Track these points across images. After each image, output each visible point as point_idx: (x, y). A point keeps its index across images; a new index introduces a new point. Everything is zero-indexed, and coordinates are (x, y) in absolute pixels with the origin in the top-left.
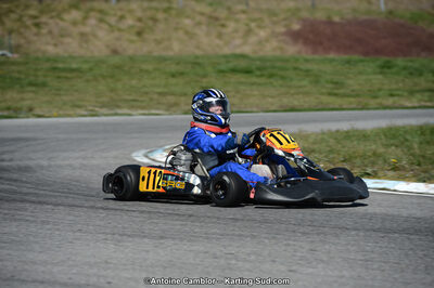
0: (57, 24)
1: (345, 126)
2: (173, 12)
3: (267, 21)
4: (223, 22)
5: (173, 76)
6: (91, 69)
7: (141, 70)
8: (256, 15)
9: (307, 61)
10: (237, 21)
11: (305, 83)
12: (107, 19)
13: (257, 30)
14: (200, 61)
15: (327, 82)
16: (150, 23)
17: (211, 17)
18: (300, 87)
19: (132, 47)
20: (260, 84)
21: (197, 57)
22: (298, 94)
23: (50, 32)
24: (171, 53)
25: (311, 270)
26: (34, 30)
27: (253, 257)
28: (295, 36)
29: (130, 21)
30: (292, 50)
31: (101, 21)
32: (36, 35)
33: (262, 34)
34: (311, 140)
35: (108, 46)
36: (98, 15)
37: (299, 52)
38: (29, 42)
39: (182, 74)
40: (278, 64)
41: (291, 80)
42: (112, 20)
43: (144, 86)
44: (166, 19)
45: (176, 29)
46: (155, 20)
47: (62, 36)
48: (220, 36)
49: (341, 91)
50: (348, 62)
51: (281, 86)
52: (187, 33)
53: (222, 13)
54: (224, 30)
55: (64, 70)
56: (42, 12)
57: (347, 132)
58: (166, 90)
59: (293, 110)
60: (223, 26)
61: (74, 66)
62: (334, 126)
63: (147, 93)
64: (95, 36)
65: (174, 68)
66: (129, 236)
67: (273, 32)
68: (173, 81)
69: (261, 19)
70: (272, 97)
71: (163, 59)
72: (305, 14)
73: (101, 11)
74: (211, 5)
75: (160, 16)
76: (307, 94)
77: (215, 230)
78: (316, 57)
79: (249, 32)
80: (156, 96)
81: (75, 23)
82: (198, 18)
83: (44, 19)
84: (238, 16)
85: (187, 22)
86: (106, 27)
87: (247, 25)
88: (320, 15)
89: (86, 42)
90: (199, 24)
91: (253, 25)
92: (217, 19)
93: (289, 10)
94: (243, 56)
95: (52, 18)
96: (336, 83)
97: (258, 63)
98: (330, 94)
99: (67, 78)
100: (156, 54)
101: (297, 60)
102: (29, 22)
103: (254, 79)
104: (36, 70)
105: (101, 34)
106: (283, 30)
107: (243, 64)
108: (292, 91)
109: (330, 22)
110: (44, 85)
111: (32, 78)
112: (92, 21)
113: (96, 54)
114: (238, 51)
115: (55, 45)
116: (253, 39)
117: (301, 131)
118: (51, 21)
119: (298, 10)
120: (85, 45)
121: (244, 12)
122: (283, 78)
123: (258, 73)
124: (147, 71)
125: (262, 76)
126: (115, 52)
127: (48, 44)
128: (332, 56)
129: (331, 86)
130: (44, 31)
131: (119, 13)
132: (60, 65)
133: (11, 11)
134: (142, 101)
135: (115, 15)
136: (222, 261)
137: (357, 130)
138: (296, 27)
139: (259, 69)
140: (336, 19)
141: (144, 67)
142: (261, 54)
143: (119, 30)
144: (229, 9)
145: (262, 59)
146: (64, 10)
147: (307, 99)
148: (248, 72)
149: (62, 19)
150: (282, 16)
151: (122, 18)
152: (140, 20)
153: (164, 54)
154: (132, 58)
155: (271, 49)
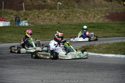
0: (43, 16)
1: (120, 41)
2: (74, 12)
3: (100, 13)
4: (87, 14)
5: (74, 29)
6: (52, 28)
7: (65, 28)
8: (97, 12)
9: (110, 24)
10: (92, 14)
11: (109, 30)
12: (57, 14)
13: (97, 16)
14: (81, 25)
15: (116, 29)
16: (68, 15)
17: (84, 13)
18: (108, 31)
19: (63, 22)
20: (97, 30)
21: (80, 24)
22: (108, 33)
23: (42, 19)
24: (74, 23)
25: (107, 80)
26: (37, 18)
27: (92, 77)
28: (107, 17)
29: (63, 15)
30: (107, 21)
31: (55, 15)
32: (38, 19)
33: (98, 17)
34: (110, 45)
35: (57, 22)
36: (54, 14)
37: (109, 21)
38: (36, 21)
39: (76, 28)
40: (102, 25)
41: (106, 29)
42: (58, 15)
43: (66, 32)
44: (72, 14)
45: (75, 16)
46: (69, 14)
47: (45, 20)
48: (87, 18)
49: (120, 32)
50: (122, 24)
51: (103, 31)
52: (78, 17)
53: (88, 12)
54: (88, 16)
55: (45, 28)
56: (39, 13)
57: (120, 43)
58: (72, 33)
59: (106, 37)
60: (88, 15)
61: (47, 27)
62: (117, 41)
63: (66, 34)
64: (53, 19)
65: (74, 27)
66: (60, 72)
67: (101, 16)
68: (74, 30)
69: (98, 13)
70: (101, 34)
71: (71, 25)
72: (110, 11)
73: (55, 12)
74: (84, 9)
75: (71, 13)
76: (110, 33)
77: (83, 70)
78: (113, 22)
79: (95, 16)
80: (69, 35)
81: (48, 16)
82: (81, 13)
83: (40, 15)
84: (92, 12)
85: (78, 14)
86: (56, 16)
87: (94, 15)
88: (114, 11)
89: (51, 21)
90: (81, 15)
91: (96, 14)
92: (86, 13)
93: (106, 10)
94: (93, 23)
95: (42, 15)
96: (118, 29)
97: (97, 25)
98: (116, 33)
99: (45, 31)
100: (69, 23)
101: (108, 24)
102: (36, 16)
103: (96, 29)
104: (38, 29)
105: (55, 18)
106: (104, 15)
107: (93, 25)
108: (106, 32)
109: (117, 13)
110: (40, 33)
111: (36, 31)
112: (53, 15)
113: (54, 24)
114: (92, 22)
115: (43, 22)
116: (96, 18)
117: (107, 43)
118: (42, 16)
119: (108, 10)
120: (51, 22)
121: (93, 11)
122: (104, 28)
123: (97, 27)
124: (67, 28)
125: (98, 28)
126: (59, 23)
127: (41, 22)
128: (118, 22)
129: (117, 30)
130: (40, 18)
131: (60, 13)
132: (44, 27)
133: (32, 13)
134: (66, 36)
135: (59, 13)
136: (84, 78)
137: (123, 42)
138: (108, 15)
139: (97, 26)
140: (119, 12)
141: (66, 27)
142: (98, 22)
143: (60, 17)
144: (89, 10)
145: (98, 24)
146: (45, 13)
147: (110, 34)
148: (94, 27)
149: (45, 15)
150: (104, 12)
151: (60, 14)
152: (65, 14)
153: (72, 23)
154: (63, 25)
155: (101, 21)
